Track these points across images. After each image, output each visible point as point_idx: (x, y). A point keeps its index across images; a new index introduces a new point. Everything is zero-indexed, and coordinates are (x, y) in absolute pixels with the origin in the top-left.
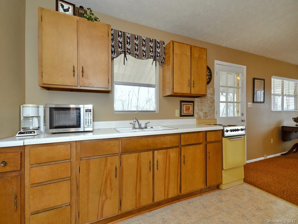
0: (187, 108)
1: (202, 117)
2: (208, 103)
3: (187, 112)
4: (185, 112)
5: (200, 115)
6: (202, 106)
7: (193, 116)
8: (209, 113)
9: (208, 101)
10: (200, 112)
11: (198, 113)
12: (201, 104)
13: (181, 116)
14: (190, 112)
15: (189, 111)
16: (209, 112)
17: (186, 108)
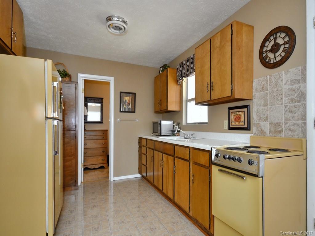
0: (237, 117)
1: (268, 133)
2: (282, 104)
3: (237, 123)
4: (234, 124)
5: (263, 128)
6: (267, 111)
7: (249, 130)
8: (288, 125)
9: (282, 99)
10: (262, 123)
11: (258, 125)
12: (266, 108)
13: (230, 129)
14: (241, 124)
15: (240, 122)
16: (286, 124)
17: (235, 117)
